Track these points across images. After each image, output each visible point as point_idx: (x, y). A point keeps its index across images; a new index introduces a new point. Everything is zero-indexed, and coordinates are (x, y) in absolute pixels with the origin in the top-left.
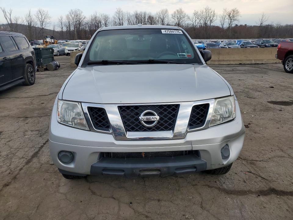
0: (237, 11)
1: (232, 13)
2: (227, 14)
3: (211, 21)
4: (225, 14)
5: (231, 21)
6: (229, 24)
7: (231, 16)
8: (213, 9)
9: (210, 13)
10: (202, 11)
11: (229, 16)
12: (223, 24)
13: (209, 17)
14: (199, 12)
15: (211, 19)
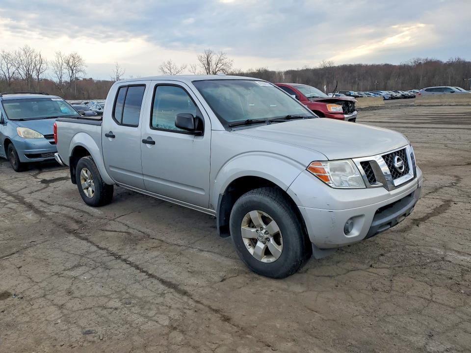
0: (78, 57)
1: (71, 61)
2: (63, 61)
3: (38, 72)
4: (61, 61)
5: (72, 72)
6: (71, 77)
7: (71, 64)
8: (37, 51)
9: (33, 58)
10: (17, 52)
11: (68, 64)
12: (61, 78)
13: (33, 64)
14: (13, 55)
15: (38, 67)
